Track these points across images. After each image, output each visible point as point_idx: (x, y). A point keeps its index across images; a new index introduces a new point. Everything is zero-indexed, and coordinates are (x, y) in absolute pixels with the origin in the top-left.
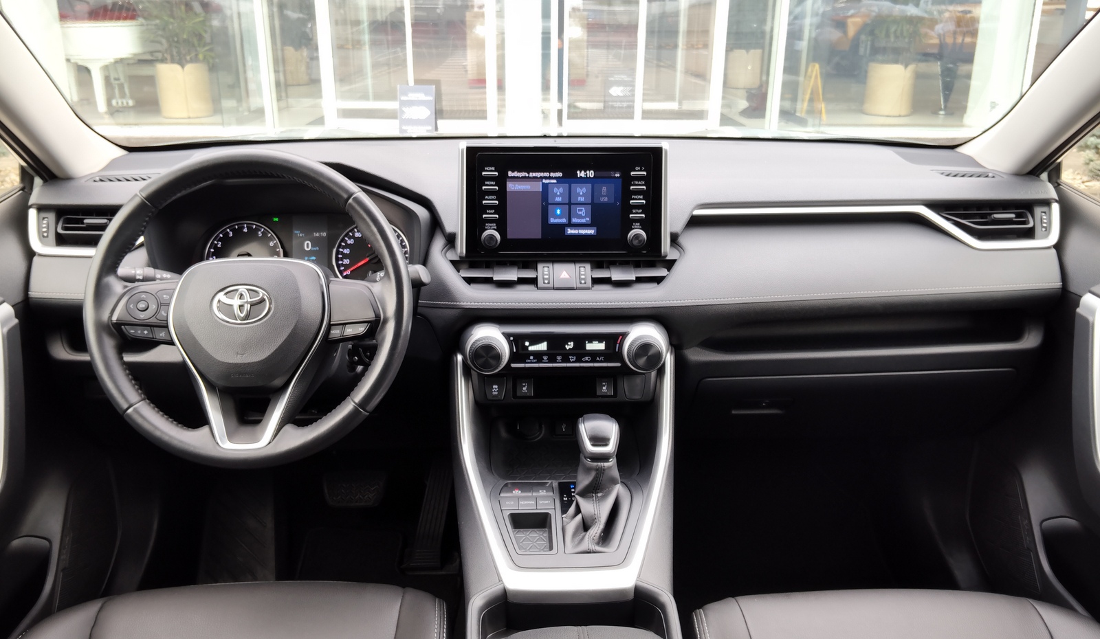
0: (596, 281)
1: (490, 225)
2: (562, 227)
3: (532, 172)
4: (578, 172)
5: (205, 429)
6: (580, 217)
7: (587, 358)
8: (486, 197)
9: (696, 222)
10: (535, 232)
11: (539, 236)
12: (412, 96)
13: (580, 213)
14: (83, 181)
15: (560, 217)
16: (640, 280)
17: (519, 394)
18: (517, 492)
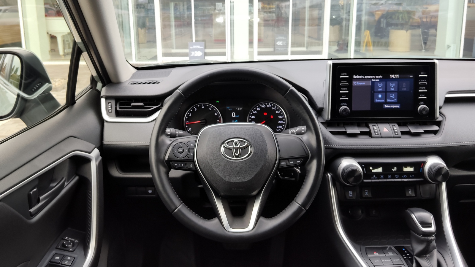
0: (403, 133)
1: (344, 103)
2: (382, 104)
3: (366, 76)
4: (391, 75)
5: (216, 220)
6: (392, 99)
7: (405, 176)
8: (342, 89)
9: (448, 101)
10: (367, 107)
11: (369, 109)
12: (195, 47)
13: (392, 96)
14: (126, 84)
15: (381, 99)
16: (426, 132)
17: (364, 196)
18: (376, 254)
